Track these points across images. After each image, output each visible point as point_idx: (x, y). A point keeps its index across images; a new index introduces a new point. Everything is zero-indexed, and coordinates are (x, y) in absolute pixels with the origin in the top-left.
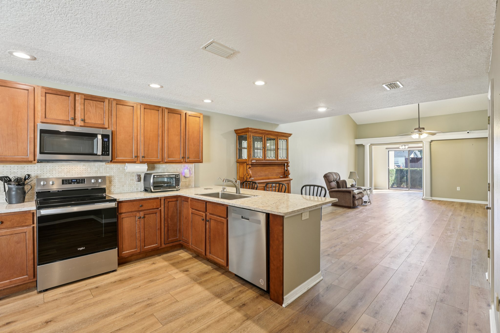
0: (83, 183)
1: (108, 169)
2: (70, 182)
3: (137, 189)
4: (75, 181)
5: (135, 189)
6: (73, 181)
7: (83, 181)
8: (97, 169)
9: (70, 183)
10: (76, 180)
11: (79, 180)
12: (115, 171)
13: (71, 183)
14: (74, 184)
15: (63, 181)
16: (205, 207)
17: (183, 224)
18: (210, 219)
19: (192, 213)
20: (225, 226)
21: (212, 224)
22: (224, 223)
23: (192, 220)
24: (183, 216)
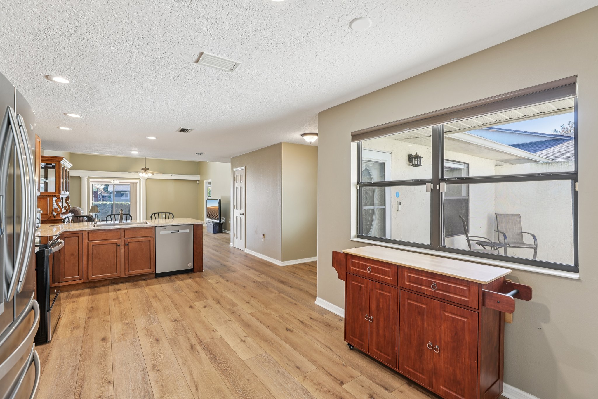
16: (120, 234)
17: (66, 263)
18: (129, 242)
19: (93, 245)
20: (152, 243)
21: (131, 246)
22: (150, 241)
23: (94, 251)
24: (65, 255)
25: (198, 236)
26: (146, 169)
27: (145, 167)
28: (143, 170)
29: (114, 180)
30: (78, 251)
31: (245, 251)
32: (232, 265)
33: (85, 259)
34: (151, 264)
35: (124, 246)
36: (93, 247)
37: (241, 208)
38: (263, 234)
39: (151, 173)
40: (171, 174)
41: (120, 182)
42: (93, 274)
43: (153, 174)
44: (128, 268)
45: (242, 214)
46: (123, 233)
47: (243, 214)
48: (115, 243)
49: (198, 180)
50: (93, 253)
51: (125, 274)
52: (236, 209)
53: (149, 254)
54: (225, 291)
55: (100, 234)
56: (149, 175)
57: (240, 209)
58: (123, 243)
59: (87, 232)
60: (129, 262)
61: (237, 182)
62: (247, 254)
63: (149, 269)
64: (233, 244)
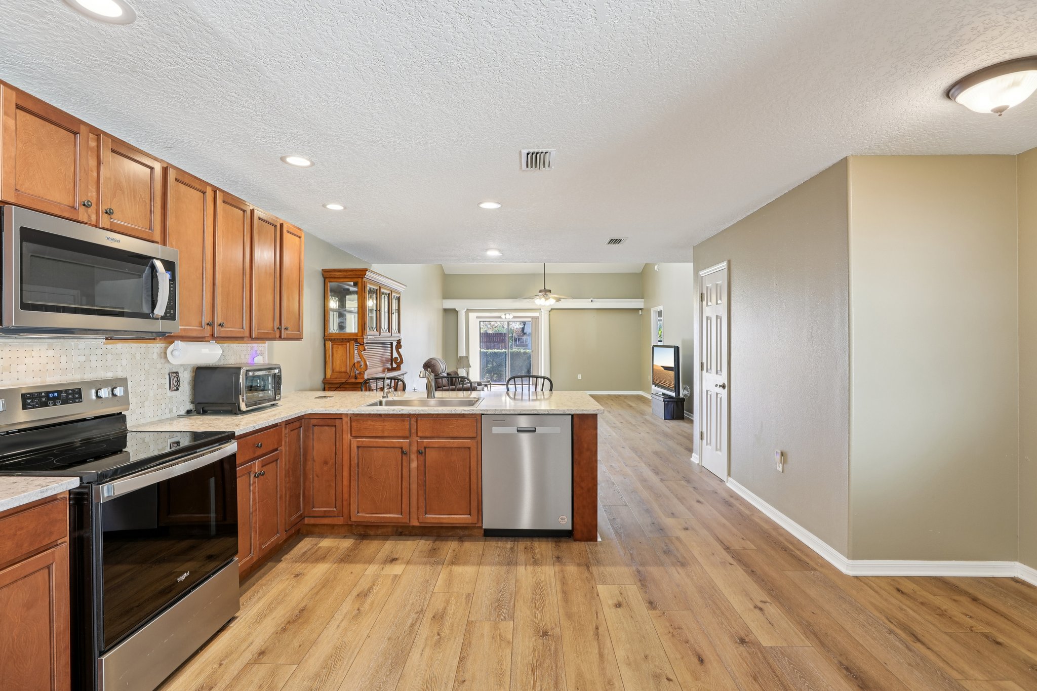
0: (77, 400)
1: (109, 357)
2: (44, 399)
3: (171, 411)
4: (56, 395)
5: (167, 411)
6: (51, 395)
7: (77, 396)
8: (84, 358)
9: (44, 402)
10: (59, 392)
11: (66, 391)
12: (124, 362)
13: (45, 405)
14: (55, 405)
15: (24, 396)
16: (408, 427)
17: (316, 478)
18: (425, 448)
19: (358, 447)
20: (473, 452)
21: (431, 455)
22: (469, 448)
23: (361, 460)
24: (314, 461)
25: (585, 446)
26: (546, 292)
27: (545, 289)
28: (541, 294)
29: (505, 314)
30: (335, 456)
31: (727, 484)
32: (682, 534)
33: (346, 474)
34: (472, 505)
35: (416, 455)
36: (358, 450)
37: (719, 369)
38: (779, 451)
39: (554, 298)
40: (591, 299)
41: (514, 317)
42: (358, 508)
43: (558, 300)
44: (424, 507)
45: (720, 386)
46: (415, 424)
47: (723, 386)
48: (397, 445)
49: (641, 309)
50: (358, 463)
51: (418, 519)
52: (707, 371)
53: (468, 479)
54: (629, 664)
55: (371, 425)
56: (551, 302)
57: (717, 373)
58: (414, 448)
59: (349, 418)
60: (425, 494)
61: (709, 303)
62: (733, 495)
63: (469, 516)
64: (698, 457)
